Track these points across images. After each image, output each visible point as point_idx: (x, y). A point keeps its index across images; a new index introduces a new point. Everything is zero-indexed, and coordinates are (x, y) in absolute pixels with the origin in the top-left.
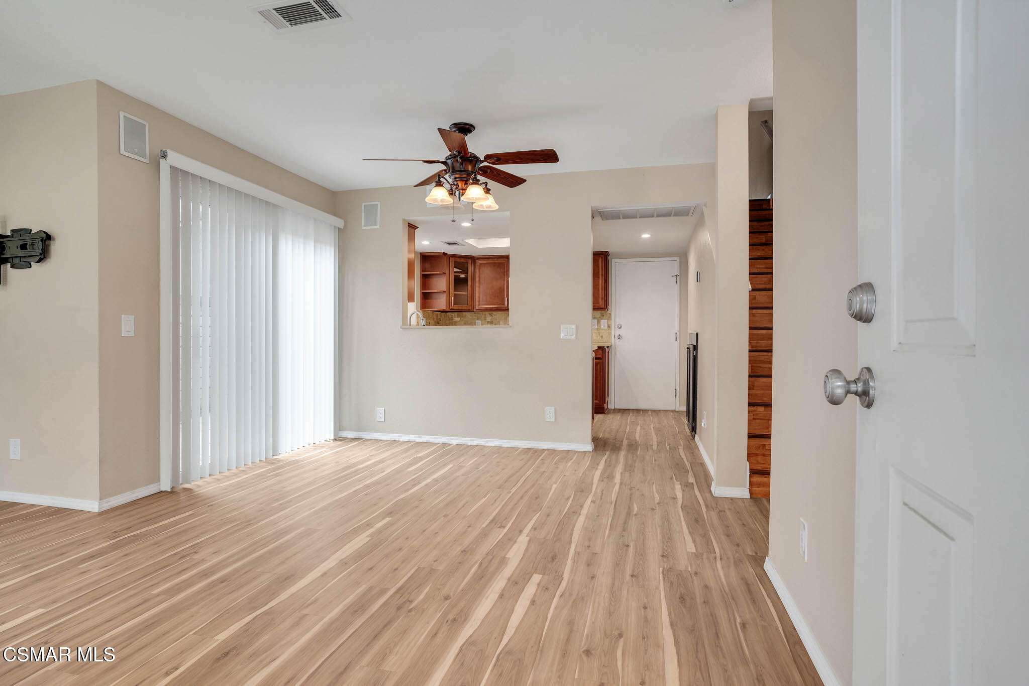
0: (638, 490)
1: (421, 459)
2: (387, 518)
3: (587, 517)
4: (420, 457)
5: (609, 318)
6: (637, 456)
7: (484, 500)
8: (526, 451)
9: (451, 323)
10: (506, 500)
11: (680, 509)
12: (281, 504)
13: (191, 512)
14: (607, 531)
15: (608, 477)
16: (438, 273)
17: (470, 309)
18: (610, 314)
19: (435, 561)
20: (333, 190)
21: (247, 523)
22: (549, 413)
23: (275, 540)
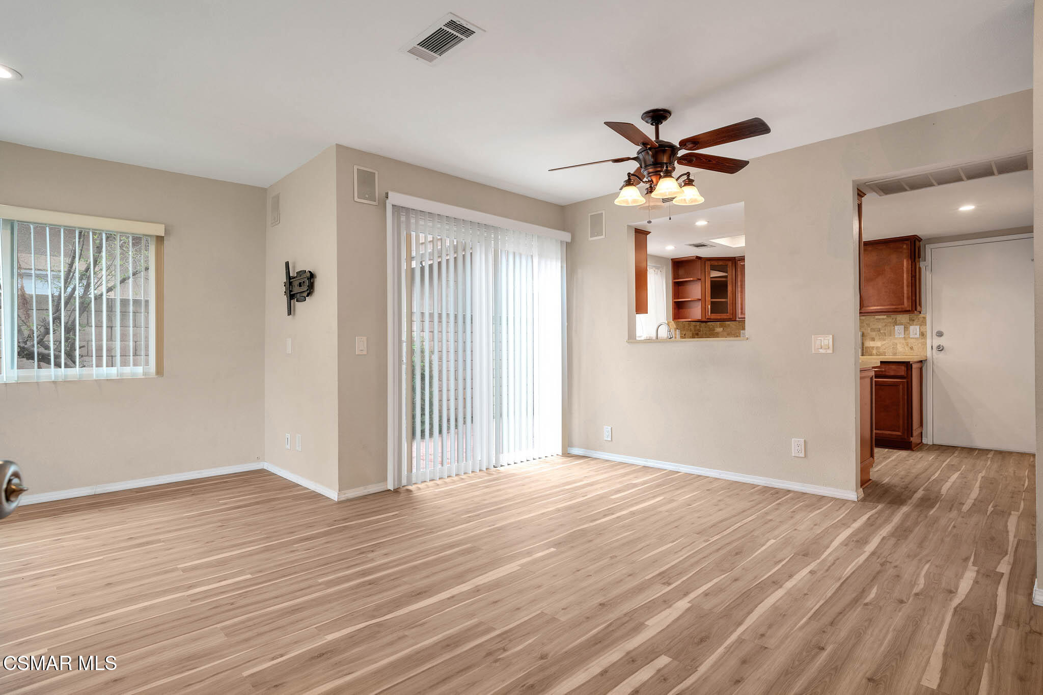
0: (896, 567)
1: (635, 485)
2: (552, 549)
3: (788, 593)
4: (635, 484)
5: (923, 322)
6: (926, 517)
7: (671, 544)
8: (766, 490)
9: (712, 334)
10: (699, 548)
11: (952, 610)
12: (469, 517)
13: (397, 513)
14: (804, 620)
15: (859, 540)
16: (692, 279)
17: (731, 317)
18: (924, 318)
19: (563, 609)
20: (563, 204)
21: (429, 531)
22: (796, 446)
23: (438, 553)
